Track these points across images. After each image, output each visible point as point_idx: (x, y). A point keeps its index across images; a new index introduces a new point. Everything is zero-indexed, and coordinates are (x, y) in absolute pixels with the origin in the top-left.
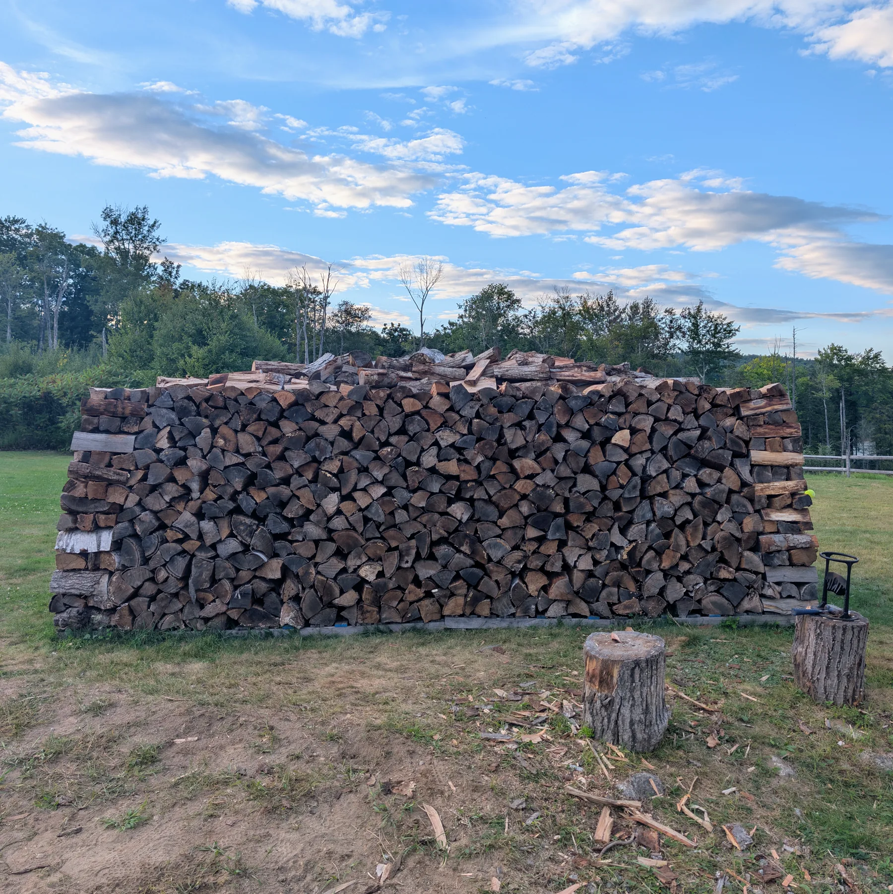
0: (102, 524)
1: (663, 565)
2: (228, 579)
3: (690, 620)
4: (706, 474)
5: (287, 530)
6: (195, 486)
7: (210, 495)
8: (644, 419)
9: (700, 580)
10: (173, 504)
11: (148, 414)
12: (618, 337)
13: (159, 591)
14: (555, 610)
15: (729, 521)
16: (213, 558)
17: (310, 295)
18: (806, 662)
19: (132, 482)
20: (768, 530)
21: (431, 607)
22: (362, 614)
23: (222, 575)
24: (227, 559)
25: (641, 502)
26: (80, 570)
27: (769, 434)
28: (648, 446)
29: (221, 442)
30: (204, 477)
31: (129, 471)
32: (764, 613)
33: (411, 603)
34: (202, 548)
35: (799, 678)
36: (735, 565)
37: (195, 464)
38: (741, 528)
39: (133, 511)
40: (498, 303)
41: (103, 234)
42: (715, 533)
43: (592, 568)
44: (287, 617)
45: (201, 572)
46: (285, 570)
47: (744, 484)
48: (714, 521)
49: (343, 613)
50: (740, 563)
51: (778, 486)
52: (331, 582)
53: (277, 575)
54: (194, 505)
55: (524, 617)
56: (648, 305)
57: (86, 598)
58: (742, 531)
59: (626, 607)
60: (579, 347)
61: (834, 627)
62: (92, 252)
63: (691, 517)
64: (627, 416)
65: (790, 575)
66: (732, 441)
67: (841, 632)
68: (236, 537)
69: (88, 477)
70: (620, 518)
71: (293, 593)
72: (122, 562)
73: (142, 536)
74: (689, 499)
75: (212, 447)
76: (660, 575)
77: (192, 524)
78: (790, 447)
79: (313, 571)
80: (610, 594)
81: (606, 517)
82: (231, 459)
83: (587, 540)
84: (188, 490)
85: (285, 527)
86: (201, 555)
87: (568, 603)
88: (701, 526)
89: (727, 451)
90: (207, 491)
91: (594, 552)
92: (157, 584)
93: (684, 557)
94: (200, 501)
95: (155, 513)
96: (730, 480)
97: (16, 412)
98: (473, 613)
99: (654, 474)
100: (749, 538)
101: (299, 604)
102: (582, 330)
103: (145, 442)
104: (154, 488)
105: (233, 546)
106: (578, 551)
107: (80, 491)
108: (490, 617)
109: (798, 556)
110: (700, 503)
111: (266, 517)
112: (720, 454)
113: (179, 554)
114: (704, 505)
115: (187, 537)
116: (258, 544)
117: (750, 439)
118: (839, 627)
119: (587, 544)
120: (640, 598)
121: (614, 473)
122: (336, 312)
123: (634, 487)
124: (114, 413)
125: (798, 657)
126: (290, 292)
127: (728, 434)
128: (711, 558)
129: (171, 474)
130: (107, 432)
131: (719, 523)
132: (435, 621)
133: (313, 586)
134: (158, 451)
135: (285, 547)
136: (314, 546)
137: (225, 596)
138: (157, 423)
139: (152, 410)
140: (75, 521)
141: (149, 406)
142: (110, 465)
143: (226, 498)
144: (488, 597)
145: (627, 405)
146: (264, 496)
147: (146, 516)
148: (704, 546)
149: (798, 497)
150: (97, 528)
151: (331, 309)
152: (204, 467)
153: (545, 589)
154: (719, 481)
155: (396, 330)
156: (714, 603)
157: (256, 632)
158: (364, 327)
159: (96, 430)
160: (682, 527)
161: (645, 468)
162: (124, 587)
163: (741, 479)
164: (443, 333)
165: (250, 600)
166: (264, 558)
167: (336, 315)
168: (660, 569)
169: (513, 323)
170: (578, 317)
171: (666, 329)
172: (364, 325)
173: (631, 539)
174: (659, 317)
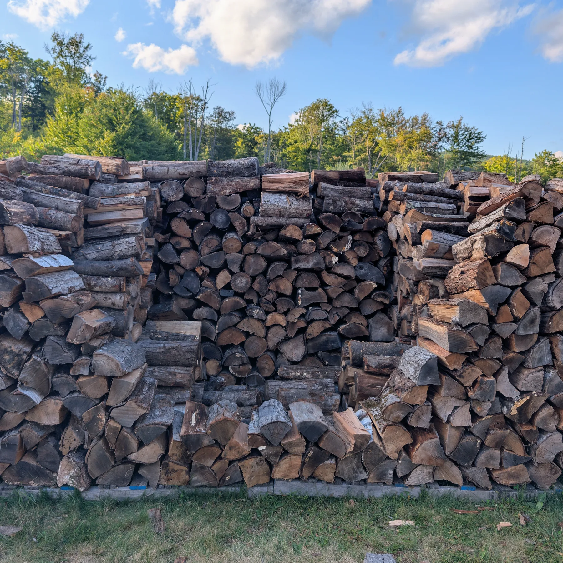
5: (69, 361)
8: (548, 231)
14: (418, 477)
17: (194, 101)
21: (257, 468)
22: (166, 474)
25: (538, 341)
28: (551, 268)
33: (231, 462)
40: (323, 112)
41: (52, 52)
43: (470, 424)
44: (66, 474)
46: (65, 413)
49: (142, 472)
52: (126, 433)
53: (55, 420)
55: (378, 483)
56: (425, 118)
59: (511, 476)
60: (377, 145)
62: (47, 65)
64: (527, 227)
70: (510, 361)
71: (75, 444)
79: (102, 416)
80: (491, 458)
81: (493, 359)
83: (465, 388)
85: (68, 356)
87: (435, 469)
91: (474, 404)
98: (312, 477)
99: (558, 306)
101: (83, 458)
102: (380, 133)
106: (453, 402)
108: (335, 483)
111: (43, 340)
116: (29, 379)
119: (466, 394)
120: (529, 463)
121: (507, 302)
122: (212, 113)
123: (532, 321)
126: (180, 99)
132: (262, 485)
133: (102, 436)
135: (67, 383)
136: (105, 383)
144: (332, 456)
145: (528, 211)
146: (40, 314)
151: (209, 111)
153: (407, 449)
155: (252, 128)
157: (25, 492)
158: (231, 125)
161: (545, 296)
164: (284, 131)
165: (18, 451)
166: (36, 397)
167: (212, 116)
168: (558, 430)
169: (332, 126)
170: (376, 125)
171: (436, 135)
172: (231, 123)
173: (523, 389)
174: (432, 126)
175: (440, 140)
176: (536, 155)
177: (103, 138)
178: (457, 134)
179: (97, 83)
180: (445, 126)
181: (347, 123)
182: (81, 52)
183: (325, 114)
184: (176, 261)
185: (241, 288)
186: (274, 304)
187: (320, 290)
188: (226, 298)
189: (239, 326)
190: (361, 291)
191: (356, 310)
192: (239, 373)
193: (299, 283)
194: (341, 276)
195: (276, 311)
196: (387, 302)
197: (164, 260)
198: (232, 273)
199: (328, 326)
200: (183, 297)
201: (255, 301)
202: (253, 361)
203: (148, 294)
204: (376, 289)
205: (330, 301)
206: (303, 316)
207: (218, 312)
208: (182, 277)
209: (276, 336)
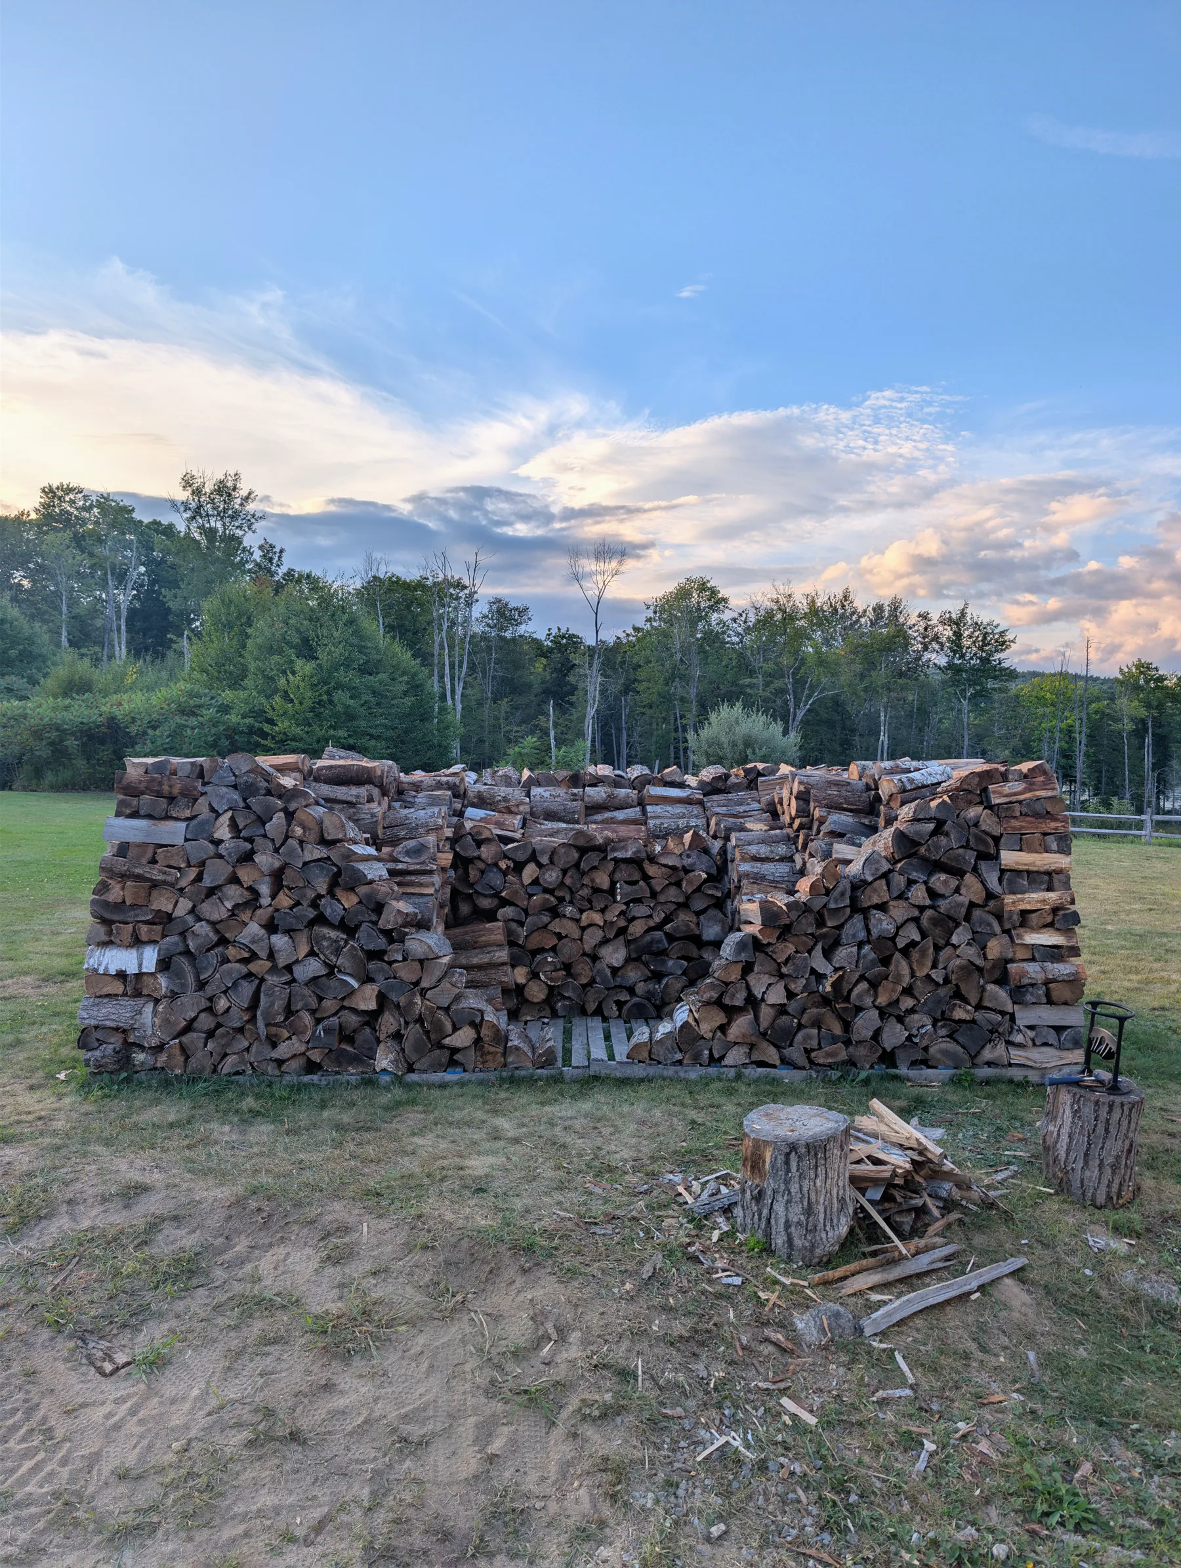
0: (144, 938)
1: (879, 1000)
2: (308, 1010)
3: (912, 1073)
4: (940, 880)
5: (383, 948)
6: (265, 889)
7: (284, 900)
9: (928, 1021)
10: (236, 912)
11: (203, 794)
12: (855, 650)
13: (219, 1025)
14: (735, 1056)
15: (968, 944)
16: (288, 983)
17: (451, 590)
18: (1058, 1146)
19: (183, 883)
20: (1019, 956)
22: (482, 1056)
23: (299, 1005)
24: (306, 985)
25: (850, 917)
26: (117, 995)
27: (1027, 828)
29: (299, 831)
30: (277, 878)
31: (179, 869)
32: (1010, 1065)
34: (274, 969)
35: (1048, 1165)
36: (974, 1001)
37: (265, 860)
38: (984, 954)
39: (185, 922)
40: (698, 603)
41: (182, 509)
42: (949, 959)
43: (784, 1002)
44: (384, 1060)
45: (273, 1002)
46: (382, 998)
47: (990, 896)
48: (948, 943)
49: (457, 1057)
50: (981, 999)
51: (1035, 899)
52: (441, 1015)
53: (372, 1005)
54: (263, 914)
55: (693, 1065)
56: (896, 606)
57: (124, 1031)
58: (985, 958)
59: (828, 1055)
60: (803, 661)
61: (1097, 1103)
62: (169, 531)
63: (917, 938)
65: (1048, 1016)
66: (976, 836)
67: (1106, 1109)
68: (317, 955)
69: (124, 877)
70: (824, 936)
71: (393, 1029)
72: (171, 987)
73: (197, 954)
74: (916, 913)
75: (287, 837)
76: (875, 1014)
77: (261, 939)
78: (1054, 846)
79: (418, 1000)
80: (808, 1037)
81: (806, 935)
82: (311, 853)
83: (779, 964)
84: (255, 893)
85: (381, 943)
86: (271, 979)
87: (752, 1046)
88: (931, 950)
89: (969, 851)
90: (281, 896)
91: (787, 980)
92: (216, 1016)
93: (908, 991)
94: (271, 909)
95: (213, 924)
96: (972, 890)
97: (71, 743)
99: (870, 879)
100: (994, 967)
101: (401, 1043)
102: (809, 639)
103: (200, 831)
104: (211, 892)
105: (314, 967)
106: (766, 979)
107: (115, 893)
108: (649, 1064)
109: (1058, 991)
110: (931, 919)
111: (358, 927)
112: (960, 855)
113: (244, 977)
114: (935, 922)
115: (254, 956)
116: (347, 965)
117: (1002, 835)
118: (1104, 1103)
119: (779, 970)
120: (848, 1043)
122: (486, 611)
123: (843, 894)
124: (158, 791)
125: (1048, 1138)
126: (424, 586)
127: (973, 830)
128: (942, 992)
129: (234, 873)
130: (150, 817)
131: (955, 947)
133: (418, 1019)
134: (217, 843)
135: (381, 969)
136: (418, 967)
137: (304, 1032)
138: (215, 805)
139: (208, 789)
140: (110, 933)
141: (204, 784)
142: (153, 861)
143: (305, 903)
146: (355, 900)
147: (202, 929)
148: (934, 976)
149: (1062, 912)
150: (137, 942)
151: (478, 610)
152: (277, 864)
153: (723, 1028)
154: (957, 890)
155: (563, 637)
156: (945, 1053)
157: (344, 1078)
158: (522, 632)
159: (135, 815)
160: (905, 952)
162: (173, 1018)
163: (986, 889)
164: (625, 641)
165: (336, 1037)
166: (354, 983)
167: (485, 617)
168: (875, 1006)
169: (717, 629)
170: (802, 622)
171: (919, 639)
172: (522, 630)
173: (837, 965)
174: (910, 623)
175: (926, 648)
176: (1121, 670)
177: (294, 673)
178: (958, 634)
179: (265, 563)
180: (934, 622)
181: (745, 622)
182: (237, 506)
183: (703, 605)
184: (476, 854)
185: (550, 883)
186: (590, 901)
187: (642, 883)
188: (534, 895)
189: (550, 927)
190: (690, 882)
191: (684, 905)
192: (551, 979)
193: (618, 876)
194: (665, 866)
195: (591, 908)
196: (719, 895)
197: (462, 853)
198: (540, 865)
199: (651, 923)
200: (485, 896)
201: (568, 898)
202: (567, 967)
203: (448, 890)
204: (706, 881)
205: (654, 895)
206: (622, 913)
207: (526, 911)
208: (482, 872)
209: (592, 938)
